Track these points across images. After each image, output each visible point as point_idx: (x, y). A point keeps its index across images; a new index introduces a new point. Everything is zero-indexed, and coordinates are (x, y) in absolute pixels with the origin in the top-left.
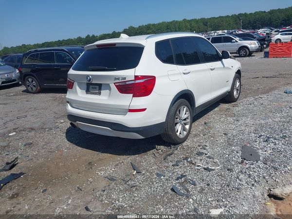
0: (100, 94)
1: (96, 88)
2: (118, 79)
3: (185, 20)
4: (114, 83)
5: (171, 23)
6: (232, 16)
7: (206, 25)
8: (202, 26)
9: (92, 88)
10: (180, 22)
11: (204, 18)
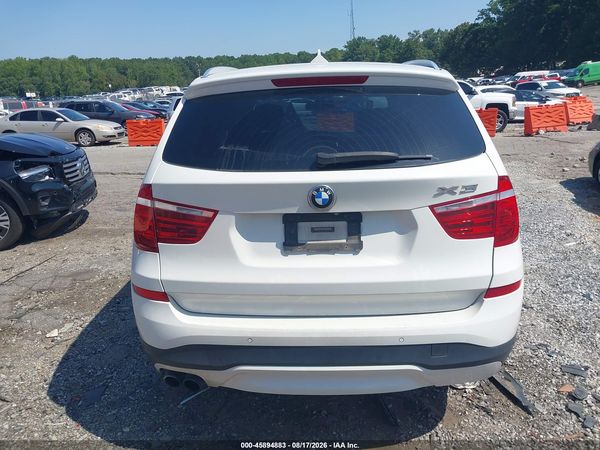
0: (357, 248)
1: (332, 230)
2: (451, 191)
3: (73, 58)
4: (432, 208)
5: (41, 62)
6: (175, 59)
7: (124, 74)
8: (116, 74)
9: (313, 230)
10: (63, 62)
11: (118, 59)
